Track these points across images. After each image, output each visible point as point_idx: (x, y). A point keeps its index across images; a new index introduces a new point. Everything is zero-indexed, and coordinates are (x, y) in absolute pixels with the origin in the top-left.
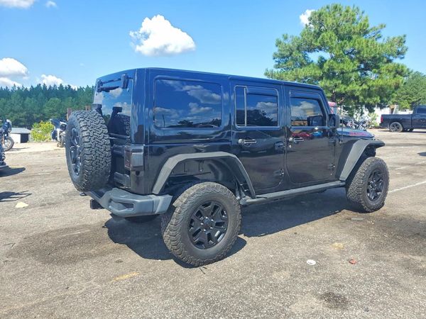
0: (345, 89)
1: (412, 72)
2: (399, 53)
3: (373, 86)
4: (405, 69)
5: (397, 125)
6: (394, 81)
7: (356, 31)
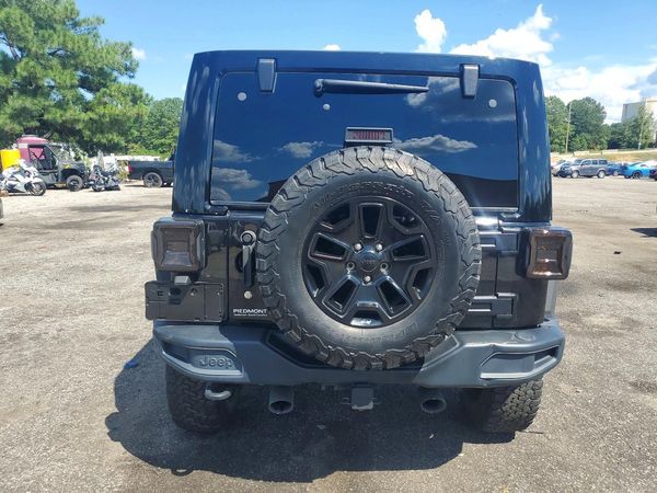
0: (61, 116)
1: (152, 99)
2: (127, 69)
3: (104, 115)
4: (144, 94)
5: (153, 176)
6: (135, 110)
7: (58, 18)
